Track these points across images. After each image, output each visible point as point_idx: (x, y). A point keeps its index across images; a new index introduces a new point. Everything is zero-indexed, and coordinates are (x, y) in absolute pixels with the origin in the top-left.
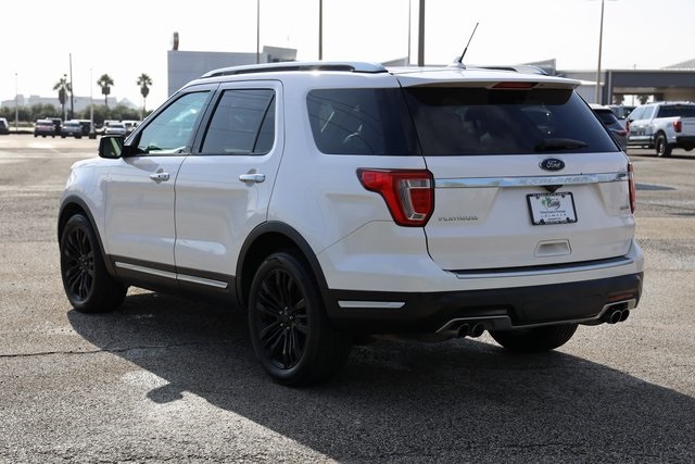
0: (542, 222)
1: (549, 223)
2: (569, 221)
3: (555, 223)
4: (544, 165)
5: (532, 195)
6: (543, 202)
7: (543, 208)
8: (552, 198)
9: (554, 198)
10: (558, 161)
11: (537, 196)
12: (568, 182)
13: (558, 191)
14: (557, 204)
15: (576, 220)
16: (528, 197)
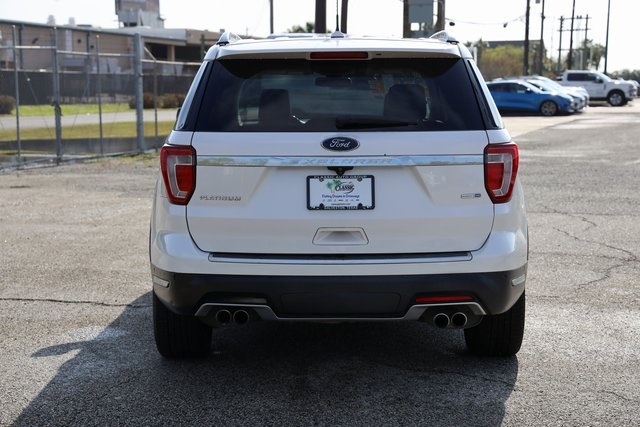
0: (322, 207)
1: (331, 209)
2: (360, 207)
3: (339, 209)
4: (327, 144)
5: (313, 177)
6: (329, 185)
7: (328, 192)
8: (342, 180)
9: (345, 181)
10: (347, 140)
11: (321, 178)
12: (359, 164)
13: (347, 173)
14: (351, 188)
15: (373, 207)
16: (309, 178)
